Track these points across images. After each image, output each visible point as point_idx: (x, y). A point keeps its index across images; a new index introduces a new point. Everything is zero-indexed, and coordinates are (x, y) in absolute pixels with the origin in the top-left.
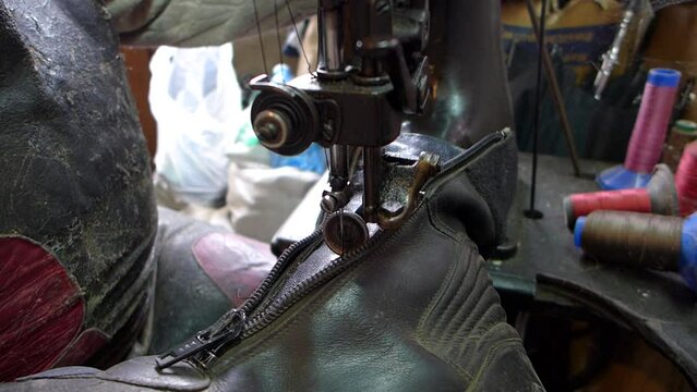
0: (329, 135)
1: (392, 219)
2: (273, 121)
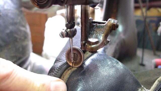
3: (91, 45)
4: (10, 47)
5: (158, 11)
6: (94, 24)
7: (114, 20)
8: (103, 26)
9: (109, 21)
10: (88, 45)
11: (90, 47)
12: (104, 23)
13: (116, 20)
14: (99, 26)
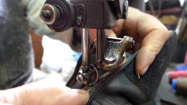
0: (80, 22)
1: (110, 65)
2: (50, 9)
3: (108, 64)
4: (12, 60)
5: (171, 19)
6: (109, 41)
7: (129, 37)
8: (119, 44)
9: (125, 38)
10: (105, 64)
11: (107, 66)
12: (120, 41)
13: (131, 37)
14: (115, 43)
